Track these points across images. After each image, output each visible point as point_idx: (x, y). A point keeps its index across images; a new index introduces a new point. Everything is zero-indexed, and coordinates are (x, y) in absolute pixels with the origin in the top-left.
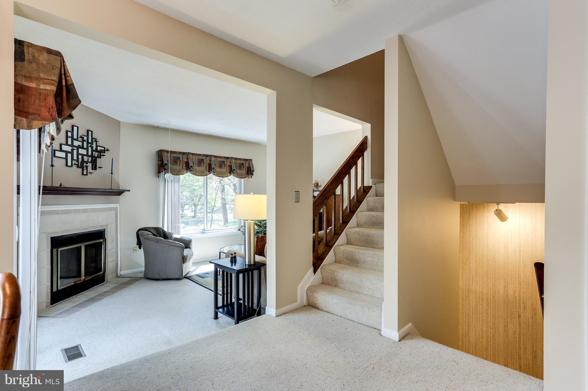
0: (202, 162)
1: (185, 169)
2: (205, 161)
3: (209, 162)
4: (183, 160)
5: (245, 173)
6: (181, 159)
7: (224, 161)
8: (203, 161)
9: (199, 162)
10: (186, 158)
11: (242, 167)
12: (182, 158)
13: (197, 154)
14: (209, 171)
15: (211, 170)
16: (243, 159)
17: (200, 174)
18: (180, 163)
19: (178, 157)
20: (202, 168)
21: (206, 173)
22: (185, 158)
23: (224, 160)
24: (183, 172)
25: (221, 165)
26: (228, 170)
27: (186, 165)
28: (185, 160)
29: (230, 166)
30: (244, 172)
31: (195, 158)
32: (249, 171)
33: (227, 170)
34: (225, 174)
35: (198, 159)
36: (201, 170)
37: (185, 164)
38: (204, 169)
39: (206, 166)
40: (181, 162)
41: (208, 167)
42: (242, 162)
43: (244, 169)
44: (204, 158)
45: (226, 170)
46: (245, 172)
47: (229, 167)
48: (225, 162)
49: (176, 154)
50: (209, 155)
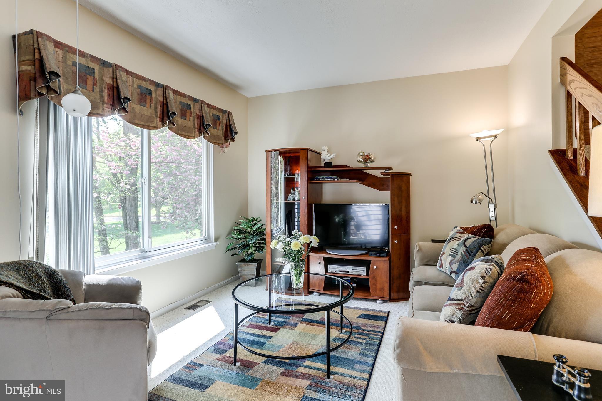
0: (147, 97)
1: (107, 104)
2: (153, 95)
3: (161, 99)
4: (101, 79)
5: (222, 135)
6: (97, 75)
7: (190, 105)
8: (150, 94)
9: (141, 94)
10: (111, 75)
11: (218, 124)
12: (100, 73)
13: (137, 75)
14: (162, 120)
15: (166, 118)
16: (219, 109)
17: (142, 123)
18: (94, 84)
19: (89, 67)
20: (147, 111)
21: (155, 122)
22: (108, 76)
23: (189, 102)
24: (103, 110)
25: (183, 112)
26: (196, 125)
27: (111, 93)
28: (109, 81)
29: (201, 118)
30: (220, 132)
31: (133, 82)
32: (229, 133)
33: (194, 124)
34: (191, 132)
35: (139, 87)
36: (146, 113)
37: (108, 90)
38: (151, 114)
39: (156, 108)
40: (98, 84)
41: (160, 111)
42: (218, 113)
43: (220, 127)
44: (152, 88)
45: (192, 124)
46: (222, 133)
47: (197, 119)
48: (192, 106)
49: (83, 59)
50: (162, 86)
